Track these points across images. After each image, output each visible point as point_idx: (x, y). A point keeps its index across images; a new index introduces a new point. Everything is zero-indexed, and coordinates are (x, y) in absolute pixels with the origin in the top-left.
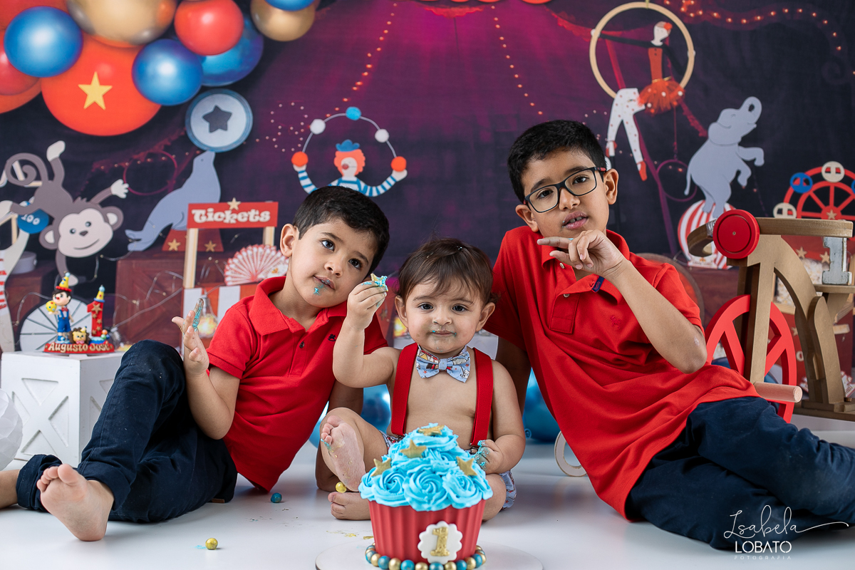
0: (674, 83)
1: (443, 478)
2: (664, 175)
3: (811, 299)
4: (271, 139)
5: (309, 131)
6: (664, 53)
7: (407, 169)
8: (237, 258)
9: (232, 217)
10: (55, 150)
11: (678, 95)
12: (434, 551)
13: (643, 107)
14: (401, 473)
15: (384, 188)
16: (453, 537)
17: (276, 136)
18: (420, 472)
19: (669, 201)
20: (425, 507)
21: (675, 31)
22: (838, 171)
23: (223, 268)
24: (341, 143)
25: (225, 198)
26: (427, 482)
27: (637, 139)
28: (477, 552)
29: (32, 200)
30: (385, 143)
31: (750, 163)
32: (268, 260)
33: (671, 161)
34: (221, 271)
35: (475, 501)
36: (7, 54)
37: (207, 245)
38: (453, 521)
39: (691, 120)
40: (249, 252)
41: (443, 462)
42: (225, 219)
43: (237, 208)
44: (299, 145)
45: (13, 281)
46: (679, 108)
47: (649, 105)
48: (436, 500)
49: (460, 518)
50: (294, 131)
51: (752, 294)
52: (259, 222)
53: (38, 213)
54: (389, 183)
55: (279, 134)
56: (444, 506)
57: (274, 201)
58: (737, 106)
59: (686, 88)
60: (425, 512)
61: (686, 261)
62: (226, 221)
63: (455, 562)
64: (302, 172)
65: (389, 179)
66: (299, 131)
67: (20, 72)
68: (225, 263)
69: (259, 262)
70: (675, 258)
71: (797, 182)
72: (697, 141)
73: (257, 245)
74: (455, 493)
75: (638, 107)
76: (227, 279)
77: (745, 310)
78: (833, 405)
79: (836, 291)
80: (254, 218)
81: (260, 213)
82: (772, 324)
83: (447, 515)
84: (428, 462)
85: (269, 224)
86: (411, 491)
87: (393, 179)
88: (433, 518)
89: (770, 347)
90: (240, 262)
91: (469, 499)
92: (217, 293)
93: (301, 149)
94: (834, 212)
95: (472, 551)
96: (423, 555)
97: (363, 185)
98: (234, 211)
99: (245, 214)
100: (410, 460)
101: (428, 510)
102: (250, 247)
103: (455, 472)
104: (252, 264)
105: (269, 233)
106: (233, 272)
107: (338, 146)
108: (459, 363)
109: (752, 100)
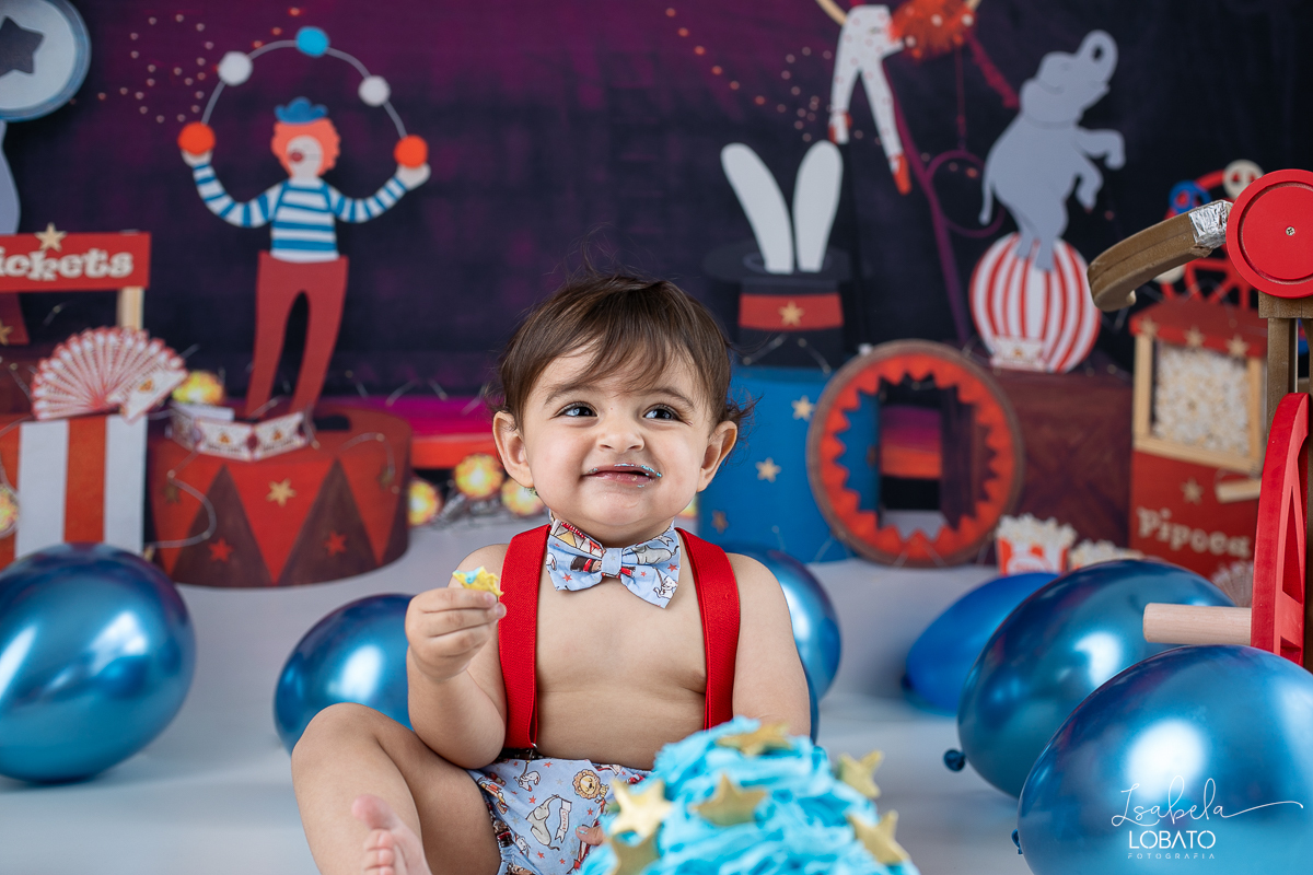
2: (942, 182)
4: (131, 94)
5: (214, 78)
7: (431, 160)
8: (59, 357)
9: (46, 267)
11: (962, 25)
13: (896, 46)
15: (380, 203)
17: (144, 88)
19: (953, 235)
23: (29, 382)
24: (286, 102)
25: (30, 223)
27: (888, 108)
30: (380, 109)
31: (1099, 162)
32: (130, 361)
33: (954, 154)
34: (23, 387)
39: (988, 74)
40: (88, 345)
41: (814, 832)
42: (30, 270)
43: (57, 246)
44: (195, 109)
46: (965, 50)
47: (911, 41)
50: (183, 76)
52: (107, 278)
54: (391, 193)
55: (151, 82)
57: (142, 229)
58: (1072, 48)
59: (979, 9)
61: (988, 354)
62: (35, 275)
64: (202, 167)
65: (392, 185)
66: (194, 77)
68: (31, 369)
69: (110, 366)
70: (965, 349)
71: (1182, 202)
72: (999, 116)
73: (103, 329)
75: (889, 45)
76: (39, 406)
80: (97, 268)
81: (111, 254)
84: (778, 836)
85: (129, 281)
87: (400, 184)
90: (66, 366)
92: (15, 437)
93: (197, 118)
97: (335, 196)
98: (51, 254)
99: (77, 260)
100: (728, 837)
102: (88, 334)
104: (94, 371)
105: (132, 303)
106: (52, 389)
107: (279, 111)
108: (651, 560)
109: (1098, 39)
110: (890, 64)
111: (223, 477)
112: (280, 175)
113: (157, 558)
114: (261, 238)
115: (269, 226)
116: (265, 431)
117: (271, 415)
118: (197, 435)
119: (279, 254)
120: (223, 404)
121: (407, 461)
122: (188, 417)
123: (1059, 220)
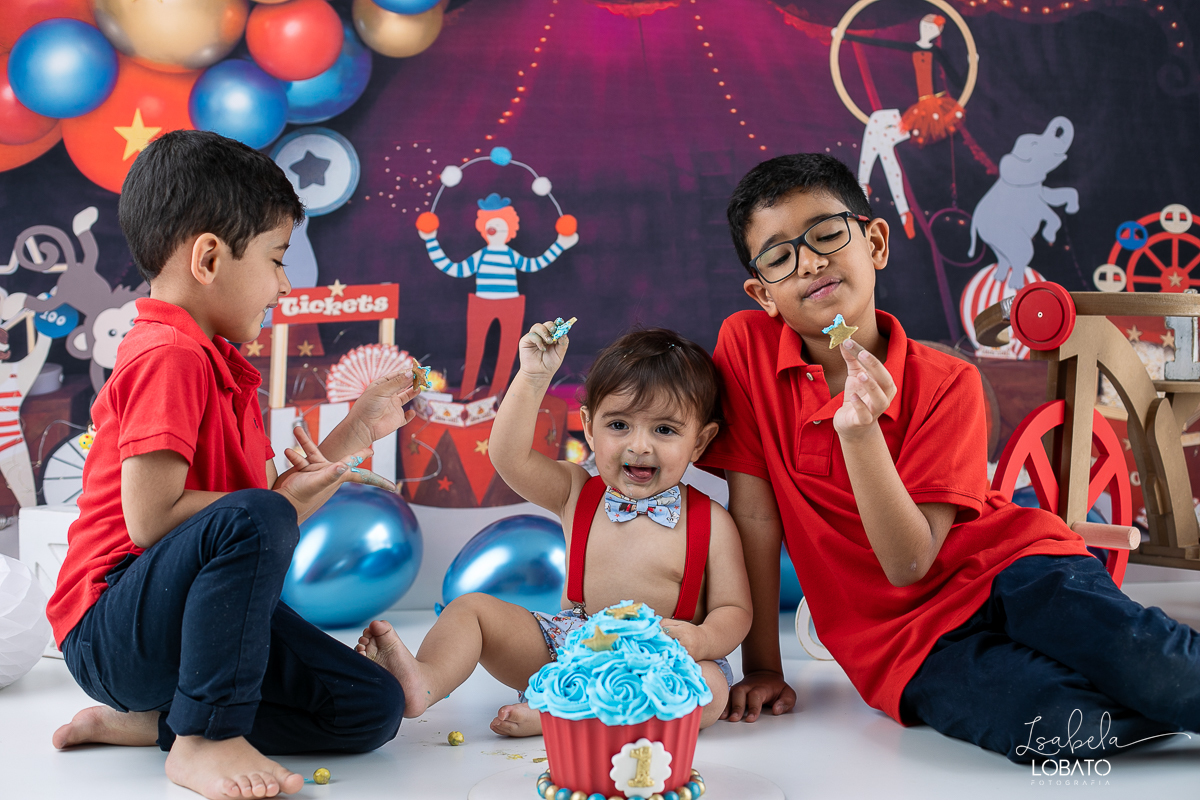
0: (950, 100)
1: (643, 678)
2: (939, 229)
3: (1150, 401)
4: (386, 196)
5: (439, 183)
6: (934, 60)
7: (578, 232)
8: (343, 363)
9: (334, 307)
10: (85, 220)
11: (955, 118)
12: (633, 780)
13: (907, 136)
14: (584, 673)
15: (546, 259)
16: (659, 759)
17: (393, 191)
18: (610, 670)
19: (947, 266)
20: (619, 720)
21: (949, 28)
22: (1183, 218)
23: (325, 379)
24: (484, 198)
25: (324, 280)
26: (620, 685)
27: (899, 180)
28: (692, 778)
29: (54, 291)
30: (547, 196)
32: (388, 363)
33: (948, 210)
34: (321, 382)
35: (689, 708)
36: (13, 88)
37: (300, 347)
38: (659, 738)
39: (974, 152)
40: (361, 355)
41: (642, 656)
42: (325, 309)
43: (341, 294)
44: (427, 203)
45: (31, 407)
47: (916, 132)
48: (634, 710)
49: (668, 733)
50: (418, 183)
51: (1067, 399)
52: (372, 312)
53: (64, 309)
54: (553, 253)
55: (398, 187)
56: (646, 718)
57: (394, 282)
59: (967, 106)
60: (619, 726)
61: (973, 349)
62: (328, 312)
63: (663, 794)
64: (432, 240)
65: (554, 247)
66: (425, 183)
67: (32, 112)
68: (327, 371)
69: (374, 369)
70: (957, 347)
71: (1126, 235)
72: (984, 181)
73: (370, 345)
74: (659, 699)
75: (901, 136)
76: (331, 394)
77: (1057, 422)
78: (1183, 550)
79: (1185, 390)
80: (366, 307)
81: (374, 299)
82: (1096, 439)
83: (650, 731)
84: (622, 656)
85: (386, 314)
86: (599, 698)
87: (559, 247)
88: (630, 735)
89: (1094, 471)
90: (347, 369)
91: (679, 707)
92: (317, 413)
93: (428, 209)
94: (1179, 275)
95: (686, 777)
96: (618, 786)
97: (517, 256)
98: (337, 298)
99: (353, 302)
100: (596, 655)
101: (623, 724)
102: (361, 348)
103: (659, 669)
104: (365, 372)
105: (388, 328)
106: (339, 383)
107: (480, 202)
108: (665, 503)
109: (1060, 121)
110: (900, 150)
111: (446, 438)
112: (482, 244)
113: (404, 490)
114: (468, 285)
115: (474, 276)
116: (472, 408)
117: (476, 398)
118: (430, 411)
119: (480, 294)
120: (446, 392)
121: (565, 426)
122: (425, 399)
123: (1029, 252)
